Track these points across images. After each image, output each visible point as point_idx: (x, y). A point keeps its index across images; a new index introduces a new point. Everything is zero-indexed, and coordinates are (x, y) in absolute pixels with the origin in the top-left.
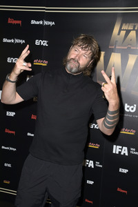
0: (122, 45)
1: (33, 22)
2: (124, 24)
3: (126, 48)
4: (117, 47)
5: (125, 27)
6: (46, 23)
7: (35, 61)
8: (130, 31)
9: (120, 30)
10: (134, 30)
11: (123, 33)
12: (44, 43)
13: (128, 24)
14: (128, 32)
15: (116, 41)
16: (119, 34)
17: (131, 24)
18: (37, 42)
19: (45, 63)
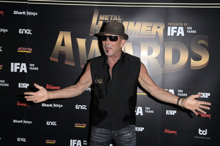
1: (16, 12)
2: (101, 16)
5: (101, 18)
6: (29, 13)
7: (19, 49)
9: (98, 20)
10: (109, 20)
11: (101, 23)
12: (28, 32)
13: (104, 16)
15: (96, 30)
16: (97, 23)
17: (106, 16)
18: (21, 31)
19: (29, 51)
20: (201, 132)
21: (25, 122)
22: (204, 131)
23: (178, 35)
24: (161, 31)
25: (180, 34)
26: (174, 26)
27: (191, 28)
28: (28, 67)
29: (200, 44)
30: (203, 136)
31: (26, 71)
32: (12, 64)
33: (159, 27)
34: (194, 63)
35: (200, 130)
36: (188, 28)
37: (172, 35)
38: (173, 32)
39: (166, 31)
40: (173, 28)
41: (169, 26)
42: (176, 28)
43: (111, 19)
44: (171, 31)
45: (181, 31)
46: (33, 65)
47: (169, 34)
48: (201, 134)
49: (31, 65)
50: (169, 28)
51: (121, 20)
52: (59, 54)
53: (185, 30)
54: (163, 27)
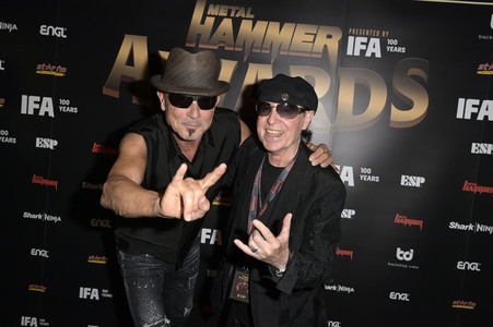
0: (208, 44)
2: (211, 6)
3: (216, 47)
4: (200, 46)
5: (213, 11)
7: (39, 67)
8: (222, 18)
9: (205, 15)
10: (228, 17)
11: (210, 21)
12: (59, 32)
13: (218, 7)
14: (219, 20)
15: (199, 35)
16: (203, 22)
17: (223, 7)
18: (44, 30)
19: (60, 72)
20: (401, 255)
21: (47, 218)
22: (407, 253)
23: (368, 54)
24: (333, 45)
25: (373, 54)
26: (362, 36)
27: (395, 42)
28: (56, 105)
29: (412, 77)
30: (404, 262)
31: (51, 114)
32: (24, 97)
33: (329, 37)
34: (397, 115)
35: (399, 251)
36: (390, 42)
37: (357, 53)
38: (359, 47)
39: (343, 44)
40: (360, 40)
41: (351, 35)
42: (365, 40)
43: (232, 15)
44: (355, 45)
45: (374, 48)
46: (67, 102)
47: (349, 52)
48: (401, 258)
49: (62, 102)
50: (351, 39)
51: (252, 16)
52: (122, 82)
53: (384, 45)
54: (337, 37)
